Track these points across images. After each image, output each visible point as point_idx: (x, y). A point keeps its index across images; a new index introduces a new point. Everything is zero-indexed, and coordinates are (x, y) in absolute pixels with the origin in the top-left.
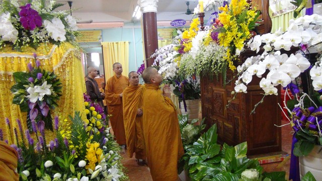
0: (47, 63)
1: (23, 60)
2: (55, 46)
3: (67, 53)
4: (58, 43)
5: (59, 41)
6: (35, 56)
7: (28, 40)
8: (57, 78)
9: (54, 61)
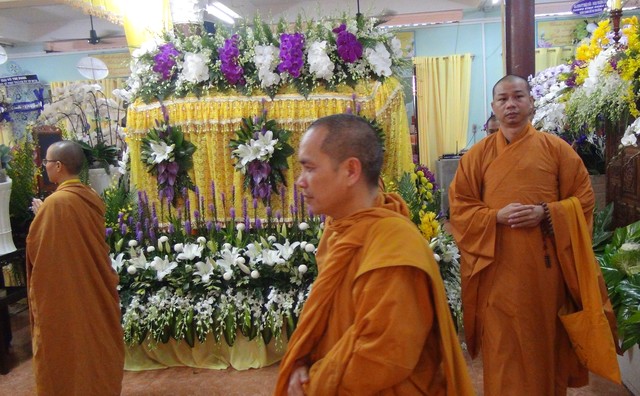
0: (368, 106)
1: (339, 103)
2: (378, 84)
3: (394, 93)
4: (382, 79)
5: (383, 76)
6: (354, 97)
7: (345, 76)
8: (380, 128)
9: (377, 103)
